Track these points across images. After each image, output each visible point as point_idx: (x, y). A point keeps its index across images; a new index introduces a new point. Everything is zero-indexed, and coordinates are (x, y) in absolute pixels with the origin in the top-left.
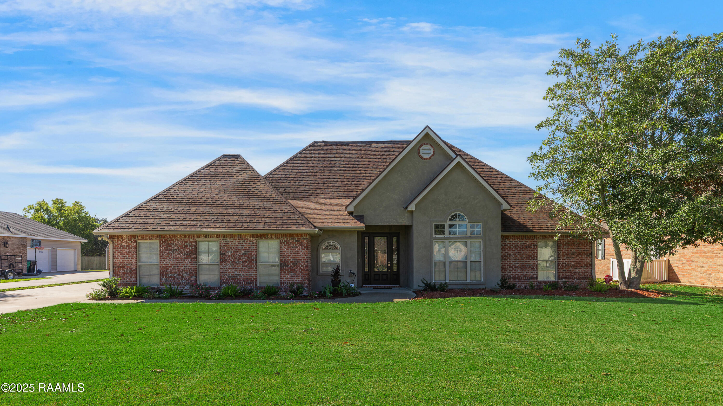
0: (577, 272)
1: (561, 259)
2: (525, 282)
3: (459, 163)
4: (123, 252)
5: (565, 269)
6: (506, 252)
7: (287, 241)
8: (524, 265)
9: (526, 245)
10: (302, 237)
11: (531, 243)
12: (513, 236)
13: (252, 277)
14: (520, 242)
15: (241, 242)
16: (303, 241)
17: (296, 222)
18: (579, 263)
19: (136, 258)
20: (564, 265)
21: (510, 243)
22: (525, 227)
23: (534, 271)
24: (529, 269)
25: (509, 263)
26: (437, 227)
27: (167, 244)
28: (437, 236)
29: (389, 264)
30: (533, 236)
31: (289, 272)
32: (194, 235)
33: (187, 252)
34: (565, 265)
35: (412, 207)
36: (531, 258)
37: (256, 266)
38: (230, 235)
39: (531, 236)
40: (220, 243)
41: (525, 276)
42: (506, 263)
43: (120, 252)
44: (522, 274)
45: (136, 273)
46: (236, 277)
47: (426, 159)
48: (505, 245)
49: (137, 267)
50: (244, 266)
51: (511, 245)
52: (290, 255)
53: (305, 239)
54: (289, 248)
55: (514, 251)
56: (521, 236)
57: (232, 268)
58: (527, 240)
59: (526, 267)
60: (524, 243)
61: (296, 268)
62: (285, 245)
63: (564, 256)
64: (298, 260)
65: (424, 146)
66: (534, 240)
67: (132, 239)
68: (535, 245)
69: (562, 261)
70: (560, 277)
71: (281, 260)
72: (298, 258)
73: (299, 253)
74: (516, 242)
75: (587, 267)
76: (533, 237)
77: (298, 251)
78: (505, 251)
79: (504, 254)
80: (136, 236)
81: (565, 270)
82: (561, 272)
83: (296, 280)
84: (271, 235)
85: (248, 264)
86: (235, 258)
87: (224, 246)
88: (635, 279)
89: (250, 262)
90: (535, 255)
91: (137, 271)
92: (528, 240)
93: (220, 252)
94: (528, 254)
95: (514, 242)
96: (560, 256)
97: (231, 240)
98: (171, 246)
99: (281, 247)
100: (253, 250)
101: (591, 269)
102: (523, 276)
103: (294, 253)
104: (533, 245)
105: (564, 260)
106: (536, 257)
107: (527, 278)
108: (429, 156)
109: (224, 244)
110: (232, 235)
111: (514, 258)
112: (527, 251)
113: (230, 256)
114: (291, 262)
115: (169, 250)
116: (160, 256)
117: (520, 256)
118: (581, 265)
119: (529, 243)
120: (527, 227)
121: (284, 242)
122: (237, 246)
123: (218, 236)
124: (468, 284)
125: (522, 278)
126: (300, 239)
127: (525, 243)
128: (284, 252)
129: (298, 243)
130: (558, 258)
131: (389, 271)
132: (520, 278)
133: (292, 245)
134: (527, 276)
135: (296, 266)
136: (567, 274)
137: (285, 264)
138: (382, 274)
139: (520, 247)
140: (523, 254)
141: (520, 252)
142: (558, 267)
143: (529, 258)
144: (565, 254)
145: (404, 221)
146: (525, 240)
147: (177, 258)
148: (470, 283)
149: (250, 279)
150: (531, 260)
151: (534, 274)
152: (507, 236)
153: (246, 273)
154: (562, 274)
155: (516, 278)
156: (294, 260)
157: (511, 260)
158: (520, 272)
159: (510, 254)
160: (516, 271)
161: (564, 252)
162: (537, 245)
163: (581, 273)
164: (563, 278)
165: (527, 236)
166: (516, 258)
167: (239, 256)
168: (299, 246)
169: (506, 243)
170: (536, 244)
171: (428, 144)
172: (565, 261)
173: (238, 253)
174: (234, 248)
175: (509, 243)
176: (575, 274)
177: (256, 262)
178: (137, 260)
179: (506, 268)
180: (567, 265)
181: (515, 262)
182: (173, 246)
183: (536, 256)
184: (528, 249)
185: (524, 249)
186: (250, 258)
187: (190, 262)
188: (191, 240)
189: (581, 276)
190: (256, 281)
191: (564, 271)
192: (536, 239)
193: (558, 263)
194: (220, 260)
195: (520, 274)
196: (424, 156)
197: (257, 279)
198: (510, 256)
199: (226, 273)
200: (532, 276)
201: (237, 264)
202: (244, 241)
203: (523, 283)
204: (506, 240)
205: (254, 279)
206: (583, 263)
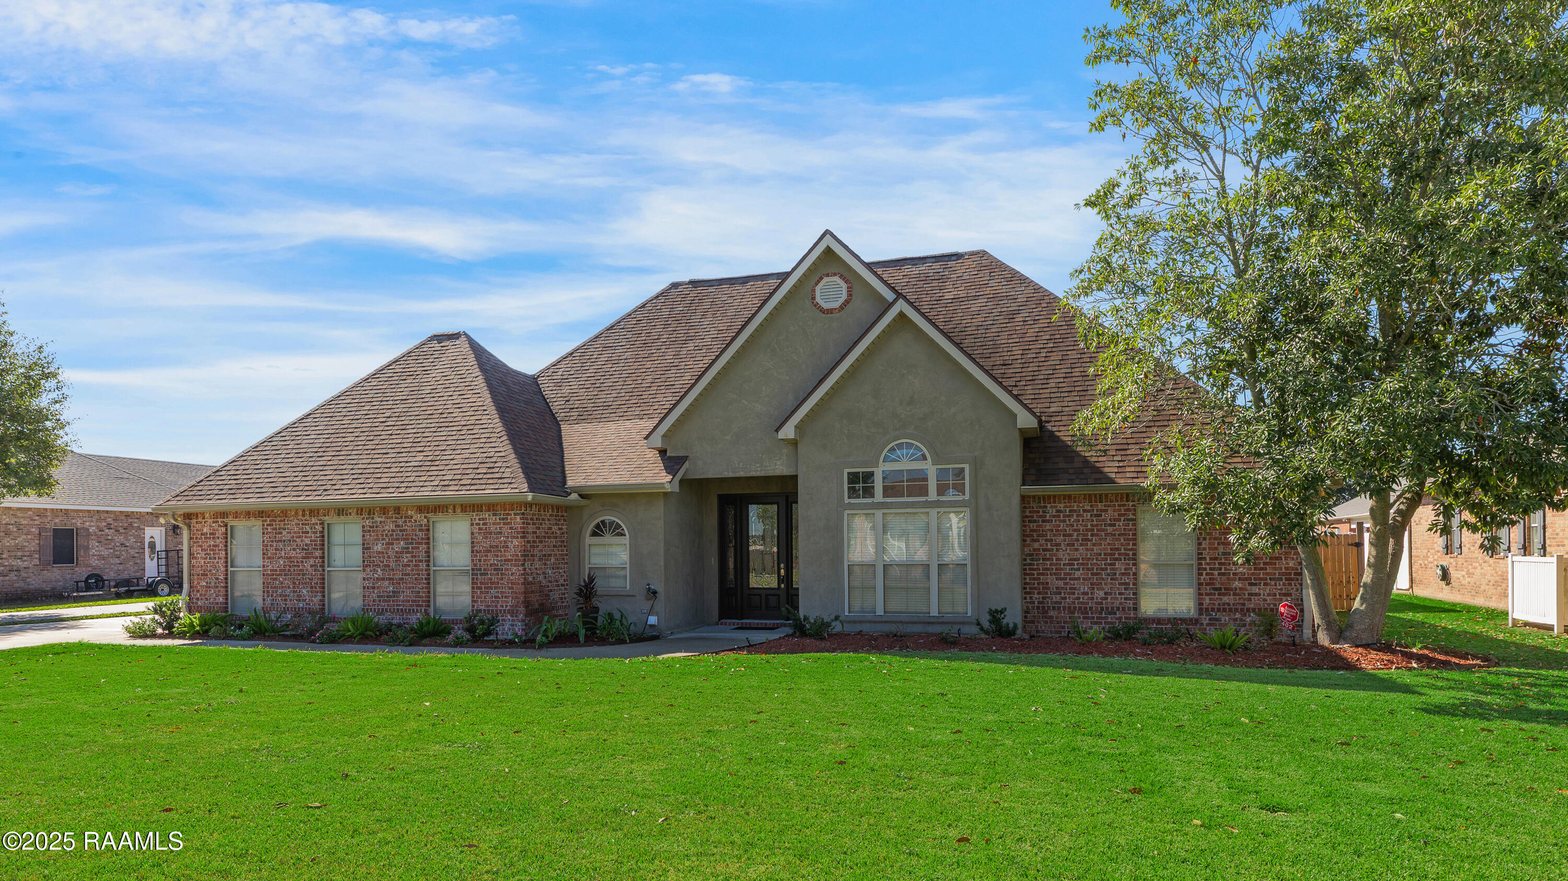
0: (1256, 594)
1: (1205, 559)
2: (1102, 618)
3: (902, 315)
4: (205, 546)
5: (1218, 586)
6: (1046, 540)
7: (483, 519)
8: (1097, 574)
9: (1103, 520)
10: (513, 510)
11: (1116, 514)
12: (1065, 496)
13: (420, 597)
14: (1084, 511)
15: (400, 522)
16: (515, 519)
17: (501, 478)
18: (1262, 569)
19: (226, 558)
20: (1216, 573)
21: (1059, 516)
22: (1098, 471)
23: (1126, 589)
24: (1111, 584)
25: (1057, 569)
26: (854, 478)
27: (275, 529)
28: (853, 501)
29: (782, 571)
30: (1122, 494)
31: (487, 588)
32: (318, 510)
33: (306, 545)
34: (1219, 574)
35: (788, 431)
36: (1117, 556)
37: (429, 574)
38: (381, 508)
39: (1117, 495)
40: (363, 527)
41: (1101, 603)
42: (1047, 569)
43: (201, 546)
44: (1092, 599)
45: (227, 587)
46: (391, 597)
47: (830, 311)
48: (1043, 521)
49: (227, 575)
50: (406, 575)
51: (1060, 521)
52: (490, 551)
53: (518, 514)
54: (487, 534)
55: (1071, 535)
56: (1090, 495)
57: (383, 579)
58: (1105, 506)
59: (1103, 579)
60: (1096, 515)
61: (502, 579)
62: (480, 529)
63: (1216, 549)
64: (505, 560)
65: (826, 279)
66: (1124, 505)
67: (219, 520)
68: (1128, 520)
69: (1208, 564)
70: (1205, 606)
71: (473, 561)
72: (505, 556)
73: (507, 547)
74: (1075, 511)
75: (1286, 579)
76: (1122, 499)
77: (505, 542)
78: (1043, 536)
79: (1041, 545)
80: (224, 514)
81: (1220, 589)
82: (1207, 594)
83: (502, 606)
84: (454, 507)
85: (412, 570)
86: (389, 557)
87: (369, 531)
88: (1358, 616)
89: (416, 566)
90: (1131, 547)
91: (227, 583)
92: (1109, 506)
93: (363, 544)
94: (1109, 544)
95: (1070, 511)
96: (1205, 549)
97: (383, 520)
98: (281, 533)
99: (472, 534)
100: (422, 539)
101: (1301, 585)
102: (1096, 603)
103: (497, 547)
104: (1122, 518)
105: (1216, 559)
106: (1131, 553)
107: (1107, 608)
108: (836, 305)
109: (370, 527)
110: (385, 508)
111: (1069, 554)
112: (1106, 535)
113: (379, 553)
114: (491, 565)
115: (278, 542)
116: (264, 554)
117: (1087, 550)
118: (1268, 574)
119: (1111, 513)
120: (1102, 472)
121: (477, 521)
122: (393, 531)
123: (360, 511)
124: (933, 623)
125: (1091, 608)
126: (508, 514)
127: (1101, 515)
128: (478, 543)
129: (504, 524)
130: (1199, 554)
131: (783, 586)
132: (1086, 608)
133: (493, 528)
134: (1107, 603)
135: (502, 574)
136: (1225, 599)
137: (480, 570)
138: (767, 595)
139: (1086, 526)
140: (1094, 545)
141: (1088, 540)
142: (1199, 579)
143: (1111, 554)
144: (1218, 544)
145: (779, 467)
146: (1100, 506)
147: (291, 558)
148: (936, 620)
149: (415, 601)
150: (1116, 559)
151: (1126, 599)
152: (1049, 496)
153: (410, 588)
154: (1210, 599)
155: (1075, 608)
156: (498, 561)
157: (1061, 559)
158: (1087, 594)
159: (1058, 545)
160: (1075, 589)
161: (1215, 539)
162: (1135, 520)
163: (1268, 598)
164: (1213, 610)
165: (1106, 495)
166: (1076, 555)
167: (397, 552)
168: (506, 530)
169: (1048, 515)
170: (1131, 516)
171: (835, 274)
172: (1219, 564)
173: (395, 546)
174: (387, 535)
175: (1054, 516)
176: (1250, 600)
177: (428, 566)
178: (227, 562)
179: (1049, 581)
180: (1224, 574)
181: (1073, 564)
182: (284, 533)
183: (1131, 549)
184: (1110, 529)
185: (1098, 530)
186: (415, 556)
187: (312, 566)
188: (314, 520)
189: (1269, 605)
190: (429, 606)
191: (1215, 589)
192: (1131, 504)
193: (1199, 569)
194: (364, 561)
195: (1086, 597)
196: (826, 306)
197: (429, 601)
198: (1057, 550)
199: (374, 588)
200: (1121, 603)
201: (393, 570)
202: (405, 522)
203: (1096, 623)
204: (1046, 507)
205: (423, 601)
206: (1276, 569)
